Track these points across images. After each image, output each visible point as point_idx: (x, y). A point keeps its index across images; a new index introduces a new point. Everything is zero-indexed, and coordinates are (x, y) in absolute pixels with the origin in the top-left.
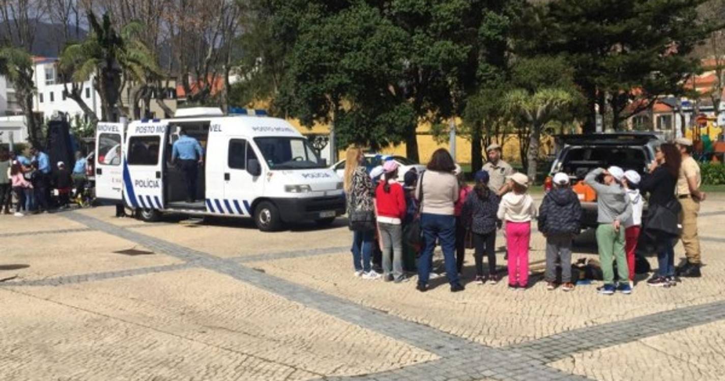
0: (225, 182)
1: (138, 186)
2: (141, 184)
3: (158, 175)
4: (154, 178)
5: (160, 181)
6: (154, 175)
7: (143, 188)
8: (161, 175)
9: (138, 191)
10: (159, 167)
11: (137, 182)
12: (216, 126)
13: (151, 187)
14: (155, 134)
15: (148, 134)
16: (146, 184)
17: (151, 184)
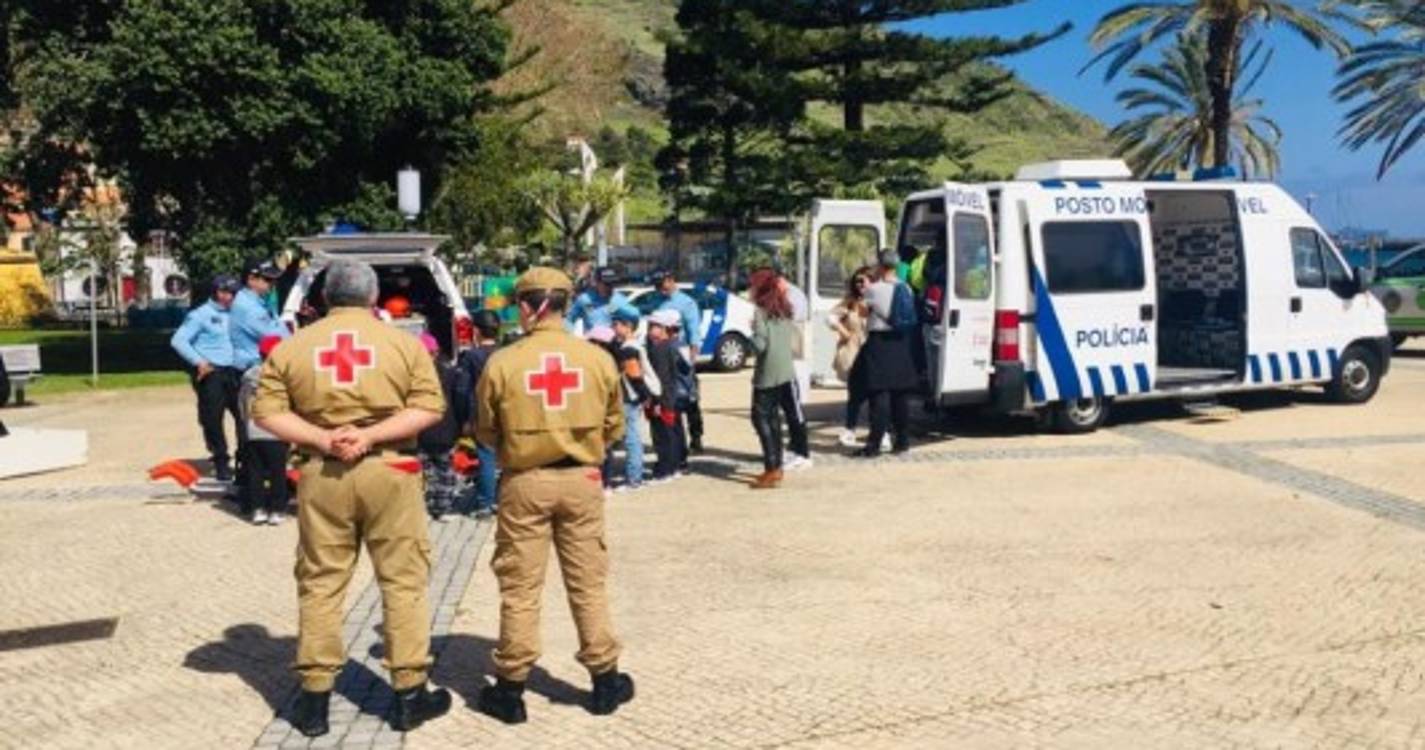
0: (1293, 315)
1: (1085, 345)
2: (1095, 338)
3: (1146, 313)
4: (1134, 321)
5: (1151, 328)
6: (1137, 313)
7: (1102, 348)
8: (1155, 312)
9: (1083, 358)
10: (1149, 295)
11: (1082, 336)
12: (1251, 202)
13: (1124, 343)
14: (1119, 215)
15: (1098, 215)
16: (1110, 339)
17: (1126, 337)
